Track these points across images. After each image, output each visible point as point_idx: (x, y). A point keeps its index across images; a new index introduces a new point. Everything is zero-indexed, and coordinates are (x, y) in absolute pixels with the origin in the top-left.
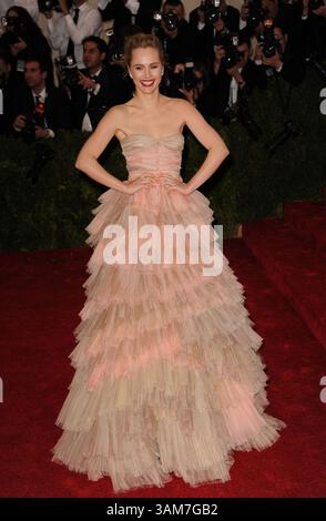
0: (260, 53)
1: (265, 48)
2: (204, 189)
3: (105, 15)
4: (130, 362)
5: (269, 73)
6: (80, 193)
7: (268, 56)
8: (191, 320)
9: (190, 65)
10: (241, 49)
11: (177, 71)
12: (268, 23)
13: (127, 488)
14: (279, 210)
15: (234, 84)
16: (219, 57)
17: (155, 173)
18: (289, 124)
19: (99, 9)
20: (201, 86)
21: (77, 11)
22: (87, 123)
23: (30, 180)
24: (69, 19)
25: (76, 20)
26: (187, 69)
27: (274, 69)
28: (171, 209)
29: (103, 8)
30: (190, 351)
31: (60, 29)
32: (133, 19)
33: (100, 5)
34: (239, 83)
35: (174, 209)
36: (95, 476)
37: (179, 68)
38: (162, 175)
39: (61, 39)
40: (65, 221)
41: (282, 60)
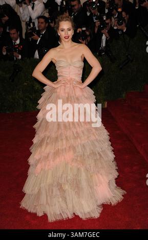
0: (116, 24)
1: (119, 21)
2: (90, 86)
3: (46, 5)
4: (52, 162)
5: (120, 33)
6: (34, 87)
7: (120, 25)
8: (80, 146)
9: (84, 29)
10: (107, 22)
11: (78, 32)
12: (120, 10)
13: (54, 220)
14: (124, 95)
15: (104, 37)
16: (97, 25)
17: (68, 78)
18: (129, 56)
19: (44, 3)
20: (89, 39)
21: (34, 4)
22: (37, 55)
23: (11, 80)
24: (30, 7)
25: (33, 8)
26: (82, 30)
27: (122, 31)
28: (74, 95)
29: (45, 2)
30: (79, 159)
31: (26, 12)
32: (59, 8)
33: (44, 1)
34: (107, 37)
35: (75, 95)
36: (40, 214)
37: (79, 30)
38: (71, 79)
39: (26, 16)
40: (27, 99)
41: (126, 26)
